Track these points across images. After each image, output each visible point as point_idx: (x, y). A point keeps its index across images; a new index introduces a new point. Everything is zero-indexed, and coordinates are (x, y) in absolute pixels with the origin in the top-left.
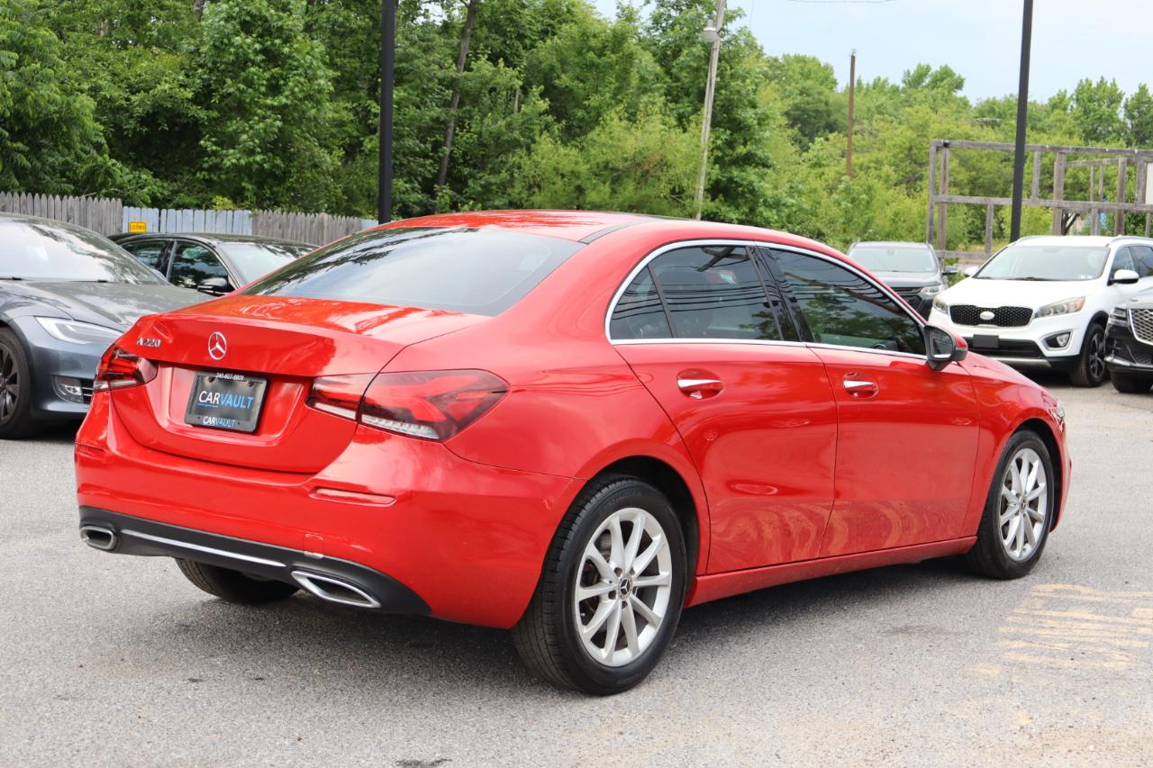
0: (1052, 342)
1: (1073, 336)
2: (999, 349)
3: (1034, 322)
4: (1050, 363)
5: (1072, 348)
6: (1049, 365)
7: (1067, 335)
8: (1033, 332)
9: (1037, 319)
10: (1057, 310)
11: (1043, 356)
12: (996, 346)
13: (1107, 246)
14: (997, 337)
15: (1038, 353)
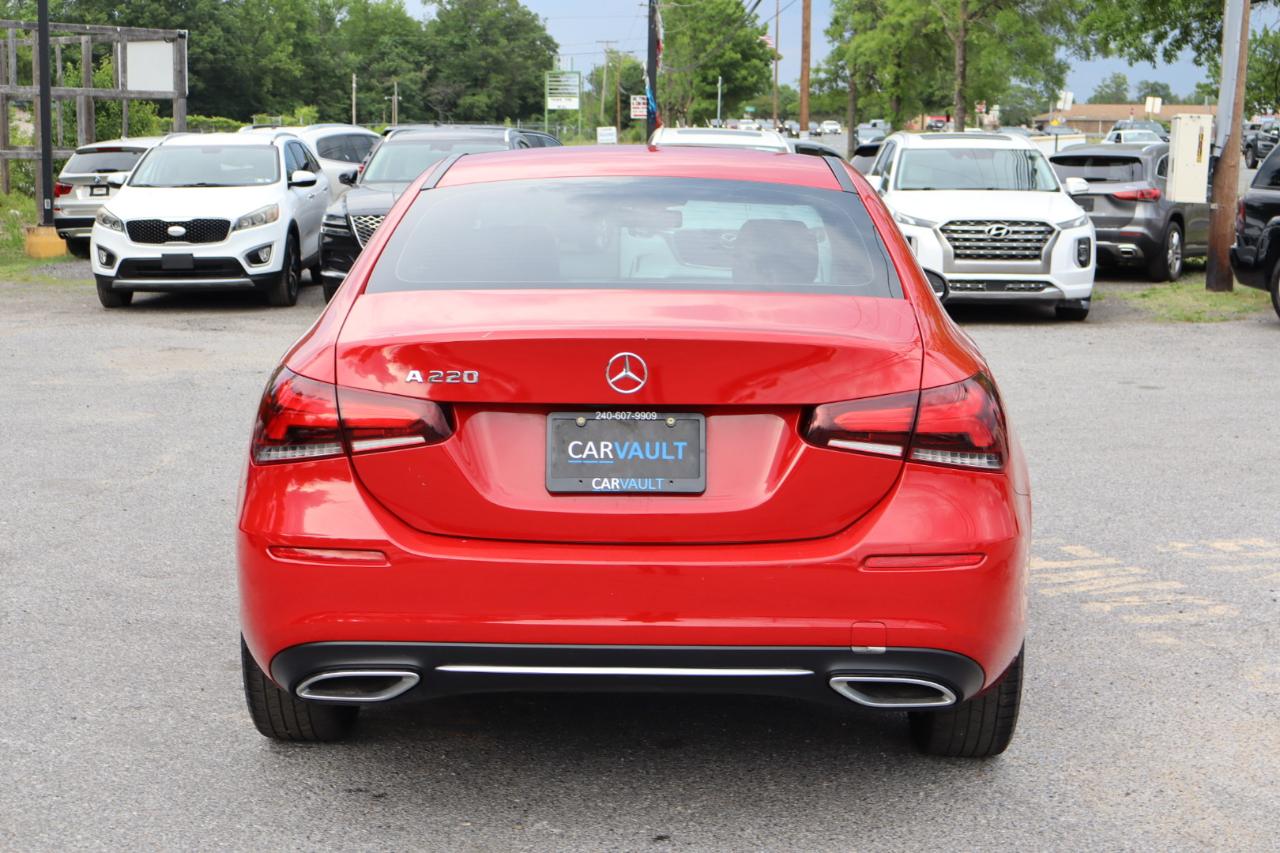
0: (254, 257)
1: (274, 248)
2: (194, 269)
3: (232, 235)
4: (254, 281)
5: (274, 263)
6: (253, 284)
7: (268, 249)
8: (232, 248)
9: (235, 233)
10: (254, 221)
11: (246, 275)
12: (192, 266)
13: (272, 143)
14: (191, 255)
15: (240, 271)
